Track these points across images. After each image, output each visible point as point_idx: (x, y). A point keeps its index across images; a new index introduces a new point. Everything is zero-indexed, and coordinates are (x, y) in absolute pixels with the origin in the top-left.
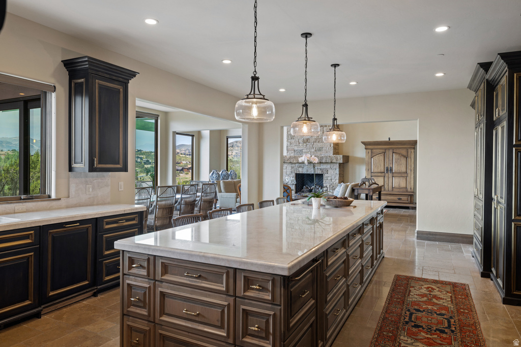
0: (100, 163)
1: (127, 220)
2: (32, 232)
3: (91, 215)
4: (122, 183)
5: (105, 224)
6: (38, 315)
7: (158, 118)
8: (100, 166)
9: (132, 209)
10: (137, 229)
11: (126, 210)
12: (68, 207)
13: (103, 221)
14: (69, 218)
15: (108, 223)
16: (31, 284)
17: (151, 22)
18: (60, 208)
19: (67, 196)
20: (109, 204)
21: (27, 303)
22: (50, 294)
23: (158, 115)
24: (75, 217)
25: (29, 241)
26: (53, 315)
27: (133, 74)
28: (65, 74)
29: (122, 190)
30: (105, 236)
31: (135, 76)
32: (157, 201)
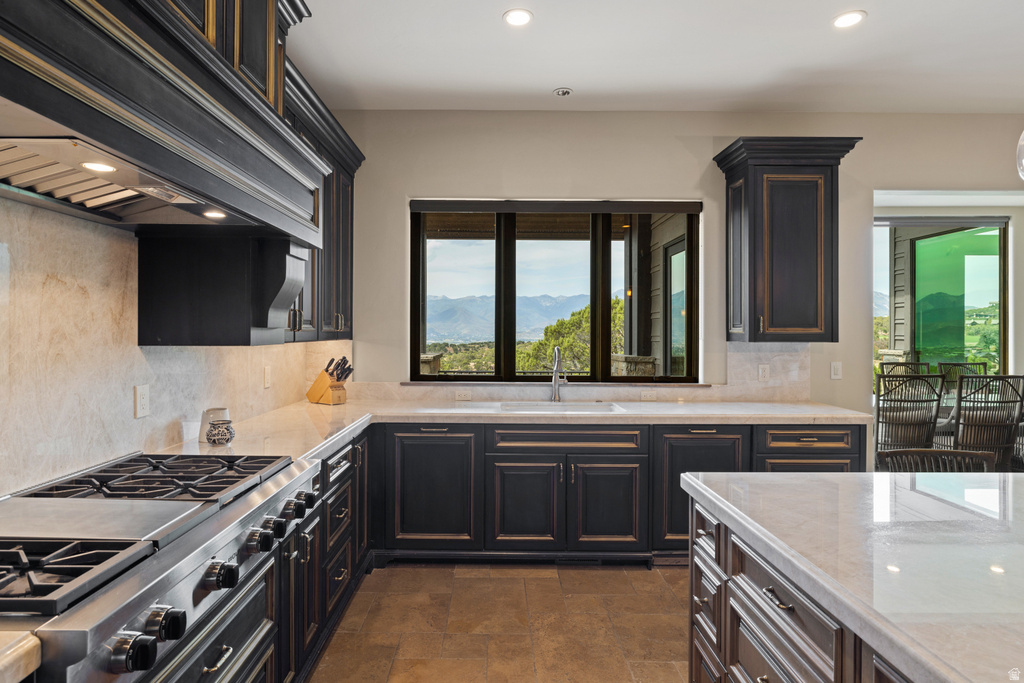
0: (772, 324)
1: (822, 439)
2: (637, 432)
3: (738, 418)
4: (838, 365)
5: (769, 439)
6: (646, 564)
7: (1007, 224)
8: (772, 330)
9: (833, 418)
10: (848, 461)
11: (819, 418)
12: (724, 400)
13: (766, 433)
14: (697, 418)
15: (776, 438)
16: (636, 512)
17: (848, 20)
18: (709, 401)
19: (723, 381)
20: (807, 402)
21: (630, 539)
22: (667, 538)
23: (1009, 218)
24: (708, 418)
25: (633, 445)
26: (669, 572)
27: (847, 144)
28: (721, 177)
29: (840, 377)
30: (769, 461)
31: (853, 147)
32: (959, 408)
